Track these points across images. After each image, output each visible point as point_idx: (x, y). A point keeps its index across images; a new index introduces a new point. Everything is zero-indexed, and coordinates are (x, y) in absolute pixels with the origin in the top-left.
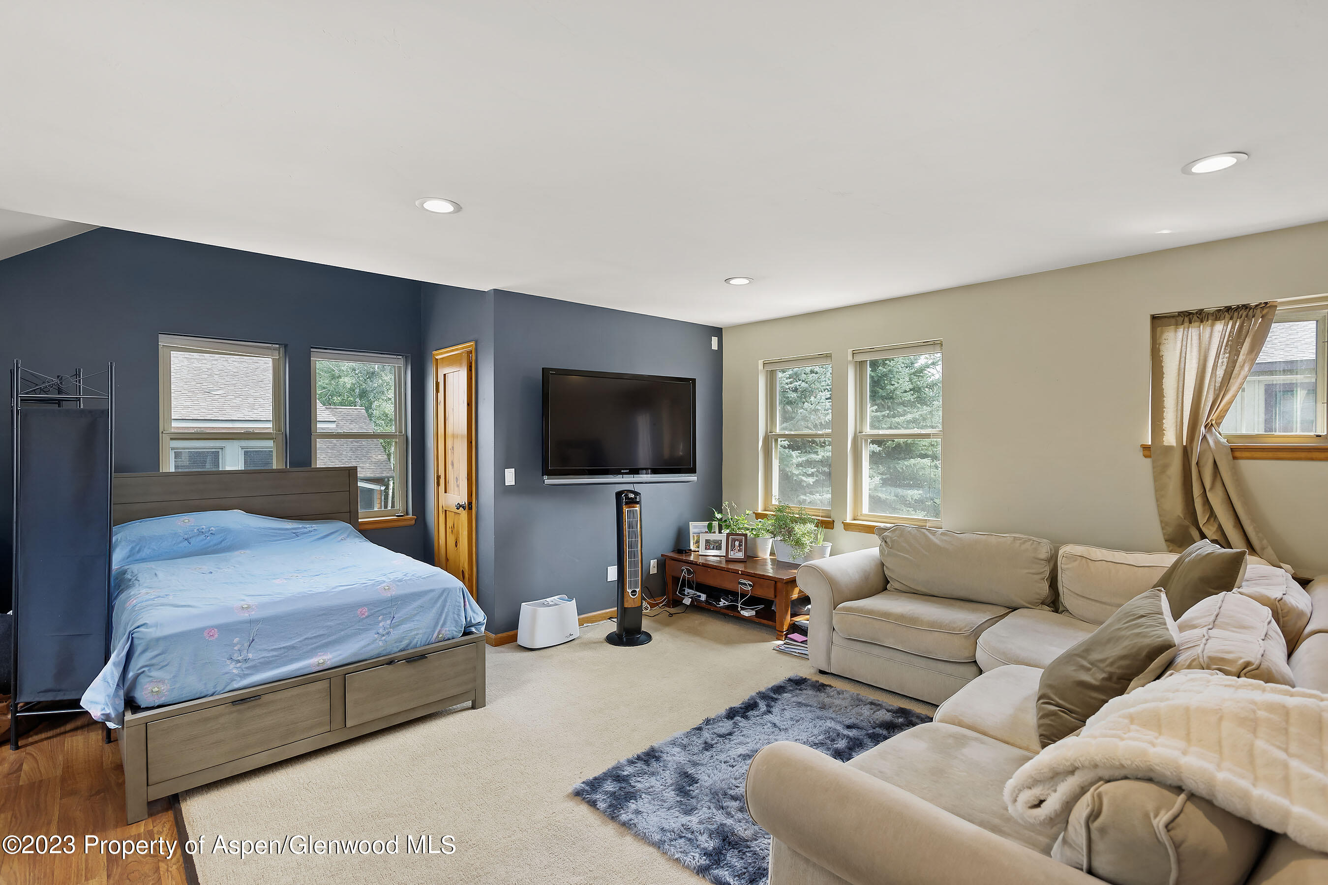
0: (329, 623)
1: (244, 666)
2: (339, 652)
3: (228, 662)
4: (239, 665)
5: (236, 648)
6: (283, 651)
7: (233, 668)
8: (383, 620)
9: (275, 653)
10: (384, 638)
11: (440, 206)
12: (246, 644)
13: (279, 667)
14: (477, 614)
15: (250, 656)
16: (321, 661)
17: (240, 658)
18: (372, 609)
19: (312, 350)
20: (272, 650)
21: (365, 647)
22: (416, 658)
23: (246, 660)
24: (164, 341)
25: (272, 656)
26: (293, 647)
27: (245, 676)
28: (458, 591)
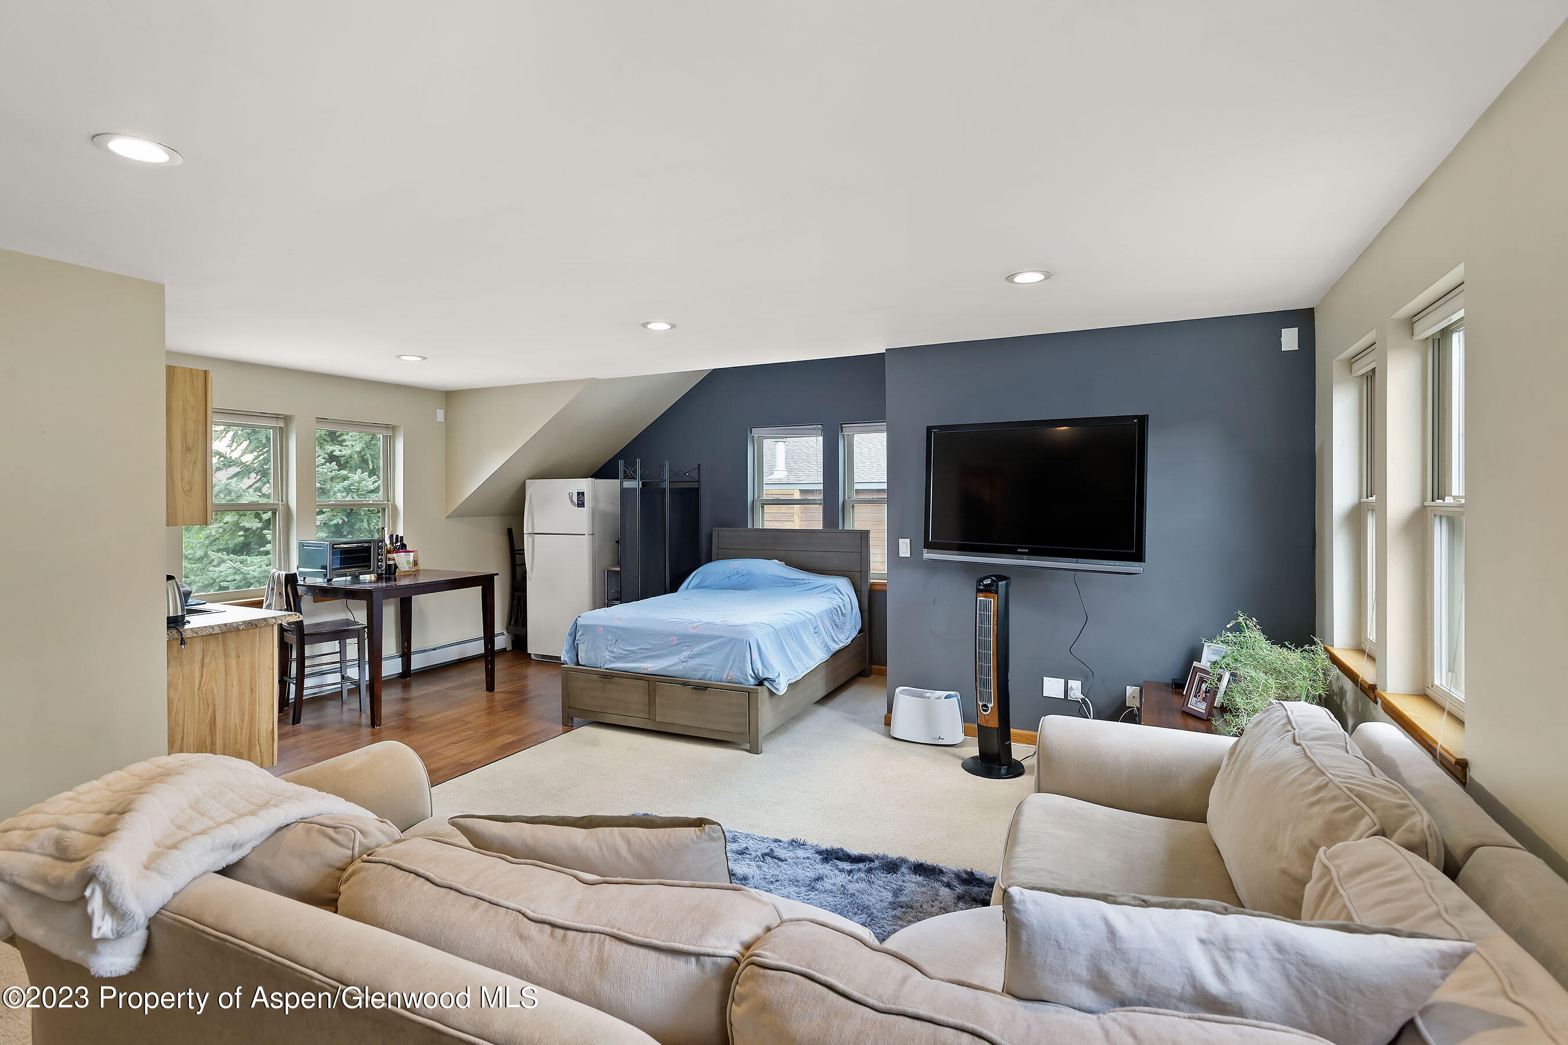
0: (653, 642)
1: (612, 655)
2: (657, 665)
3: (606, 650)
4: (609, 654)
5: (610, 643)
6: (629, 652)
7: (607, 655)
8: (686, 650)
9: (625, 653)
10: (683, 664)
11: (659, 326)
12: (614, 642)
13: (627, 663)
14: (768, 669)
15: (615, 650)
16: (646, 667)
17: (610, 649)
18: (679, 640)
19: (843, 425)
20: (625, 650)
21: (672, 665)
22: (701, 688)
23: (613, 652)
24: (757, 432)
25: (624, 654)
26: (633, 652)
27: (612, 662)
28: (745, 643)
